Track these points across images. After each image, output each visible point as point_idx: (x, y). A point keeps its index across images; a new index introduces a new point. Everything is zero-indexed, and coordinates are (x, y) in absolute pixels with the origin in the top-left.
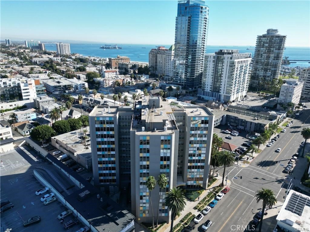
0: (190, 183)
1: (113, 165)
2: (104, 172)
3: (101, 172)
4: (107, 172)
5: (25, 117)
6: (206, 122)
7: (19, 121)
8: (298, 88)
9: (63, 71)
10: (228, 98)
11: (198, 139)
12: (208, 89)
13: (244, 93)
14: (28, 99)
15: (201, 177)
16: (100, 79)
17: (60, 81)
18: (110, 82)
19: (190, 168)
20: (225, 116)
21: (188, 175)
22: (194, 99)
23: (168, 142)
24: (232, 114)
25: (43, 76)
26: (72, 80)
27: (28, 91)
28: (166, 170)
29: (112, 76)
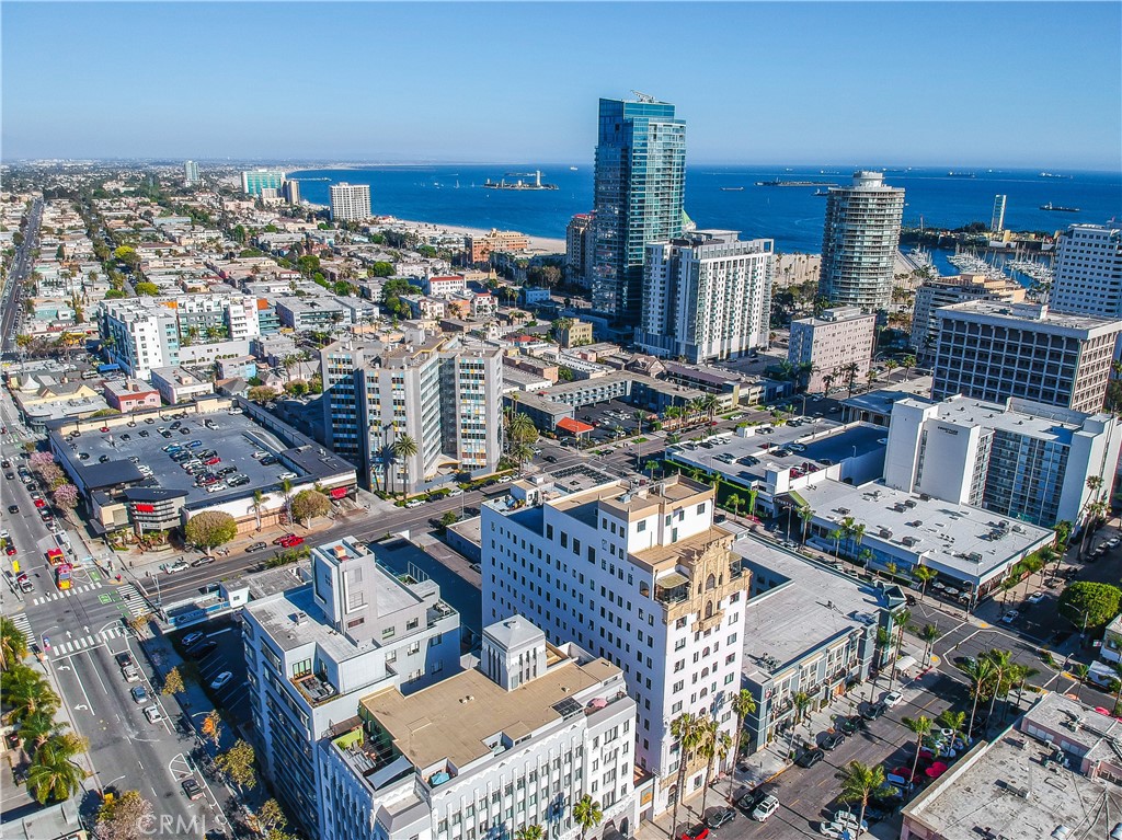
0: (467, 461)
1: (354, 426)
2: (341, 435)
3: (336, 435)
4: (346, 436)
5: (235, 371)
6: (481, 367)
7: (225, 377)
8: (840, 327)
9: (333, 275)
10: (692, 351)
11: (472, 392)
12: (654, 328)
13: (754, 340)
14: (244, 338)
15: (484, 453)
16: (414, 298)
17: (316, 301)
18: (435, 308)
19: (464, 436)
20: (629, 384)
21: (462, 448)
22: (610, 351)
23: (400, 381)
24: (642, 380)
25: (278, 288)
26: (344, 299)
27: (243, 321)
28: (402, 419)
29: (449, 290)
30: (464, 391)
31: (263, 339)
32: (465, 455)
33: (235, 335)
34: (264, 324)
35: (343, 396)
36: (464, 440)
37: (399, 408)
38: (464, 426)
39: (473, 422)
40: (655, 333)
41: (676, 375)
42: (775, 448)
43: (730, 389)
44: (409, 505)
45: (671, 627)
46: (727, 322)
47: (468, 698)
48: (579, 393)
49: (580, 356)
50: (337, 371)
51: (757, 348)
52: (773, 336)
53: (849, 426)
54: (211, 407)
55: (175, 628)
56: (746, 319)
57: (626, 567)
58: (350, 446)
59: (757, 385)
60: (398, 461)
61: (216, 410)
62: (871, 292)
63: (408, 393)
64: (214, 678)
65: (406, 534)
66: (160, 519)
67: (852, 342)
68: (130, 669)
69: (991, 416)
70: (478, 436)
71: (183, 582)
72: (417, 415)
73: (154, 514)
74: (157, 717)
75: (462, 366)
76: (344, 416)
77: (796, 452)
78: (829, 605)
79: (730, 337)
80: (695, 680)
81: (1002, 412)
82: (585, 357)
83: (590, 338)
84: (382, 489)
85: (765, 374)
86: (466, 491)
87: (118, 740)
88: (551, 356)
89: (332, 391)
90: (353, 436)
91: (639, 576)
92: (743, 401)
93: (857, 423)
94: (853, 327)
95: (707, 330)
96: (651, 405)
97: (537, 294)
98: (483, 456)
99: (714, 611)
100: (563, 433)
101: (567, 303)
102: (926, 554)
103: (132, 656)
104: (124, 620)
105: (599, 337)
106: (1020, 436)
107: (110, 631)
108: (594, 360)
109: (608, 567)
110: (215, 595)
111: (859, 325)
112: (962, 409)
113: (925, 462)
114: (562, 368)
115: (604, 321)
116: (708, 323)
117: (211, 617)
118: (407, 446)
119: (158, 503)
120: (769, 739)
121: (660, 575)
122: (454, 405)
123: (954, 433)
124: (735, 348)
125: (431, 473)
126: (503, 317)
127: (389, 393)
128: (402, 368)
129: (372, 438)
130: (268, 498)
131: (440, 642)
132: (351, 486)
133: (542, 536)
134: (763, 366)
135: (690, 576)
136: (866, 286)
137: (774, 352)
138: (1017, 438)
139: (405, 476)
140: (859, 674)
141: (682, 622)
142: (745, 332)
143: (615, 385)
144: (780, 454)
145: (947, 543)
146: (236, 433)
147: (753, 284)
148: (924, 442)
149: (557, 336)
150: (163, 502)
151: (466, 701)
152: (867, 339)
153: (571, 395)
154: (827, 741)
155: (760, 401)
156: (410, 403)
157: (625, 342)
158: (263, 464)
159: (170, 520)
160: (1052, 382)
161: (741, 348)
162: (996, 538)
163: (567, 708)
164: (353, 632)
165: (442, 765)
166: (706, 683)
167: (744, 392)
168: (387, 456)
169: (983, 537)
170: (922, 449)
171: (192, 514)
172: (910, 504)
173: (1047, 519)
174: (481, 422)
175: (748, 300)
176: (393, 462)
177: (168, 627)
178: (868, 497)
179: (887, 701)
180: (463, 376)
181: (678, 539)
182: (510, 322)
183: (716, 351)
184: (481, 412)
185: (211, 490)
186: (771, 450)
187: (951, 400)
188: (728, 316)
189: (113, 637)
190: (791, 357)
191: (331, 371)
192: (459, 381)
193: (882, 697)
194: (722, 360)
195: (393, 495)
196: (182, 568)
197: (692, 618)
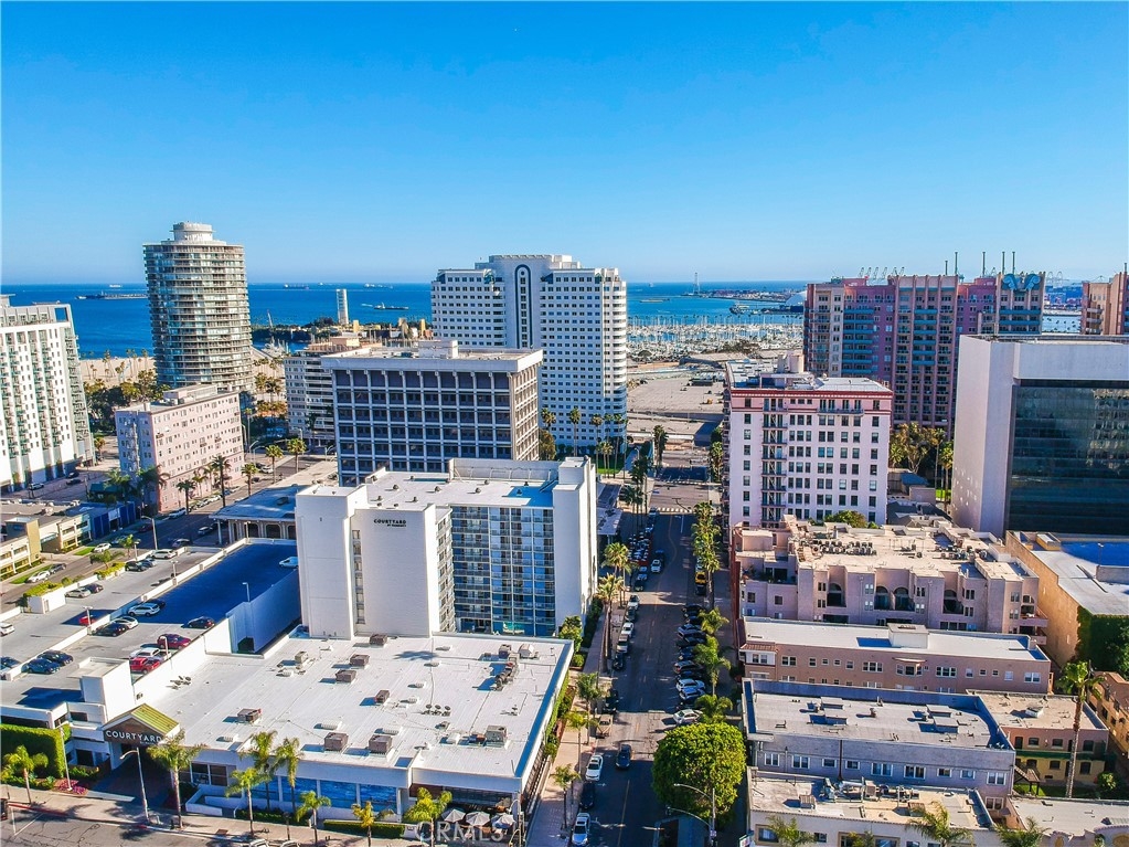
8: (192, 413)
13: (69, 451)
42: (105, 621)
43: (23, 529)
51: (76, 462)
52: (99, 444)
53: (229, 549)
59: (73, 515)
62: (228, 373)
67: (214, 432)
69: (436, 489)
77: (142, 619)
79: (25, 451)
81: (446, 481)
85: (87, 496)
92: (50, 546)
94: (210, 410)
102: (419, 762)
106: (485, 510)
111: (219, 407)
112: (395, 488)
113: (365, 583)
123: (399, 523)
134: (86, 484)
136: (219, 365)
137: (106, 466)
138: (482, 512)
142: (50, 440)
144: (113, 631)
145: (440, 719)
147: (48, 369)
148: (357, 550)
152: (235, 426)
155: (84, 540)
161: (48, 464)
162: (505, 682)
167: (47, 531)
169: (486, 686)
170: (356, 562)
172: (358, 662)
173: (543, 626)
175: (44, 394)
178: (286, 670)
186: (96, 625)
187: (374, 479)
190: (125, 466)
194: (17, 488)
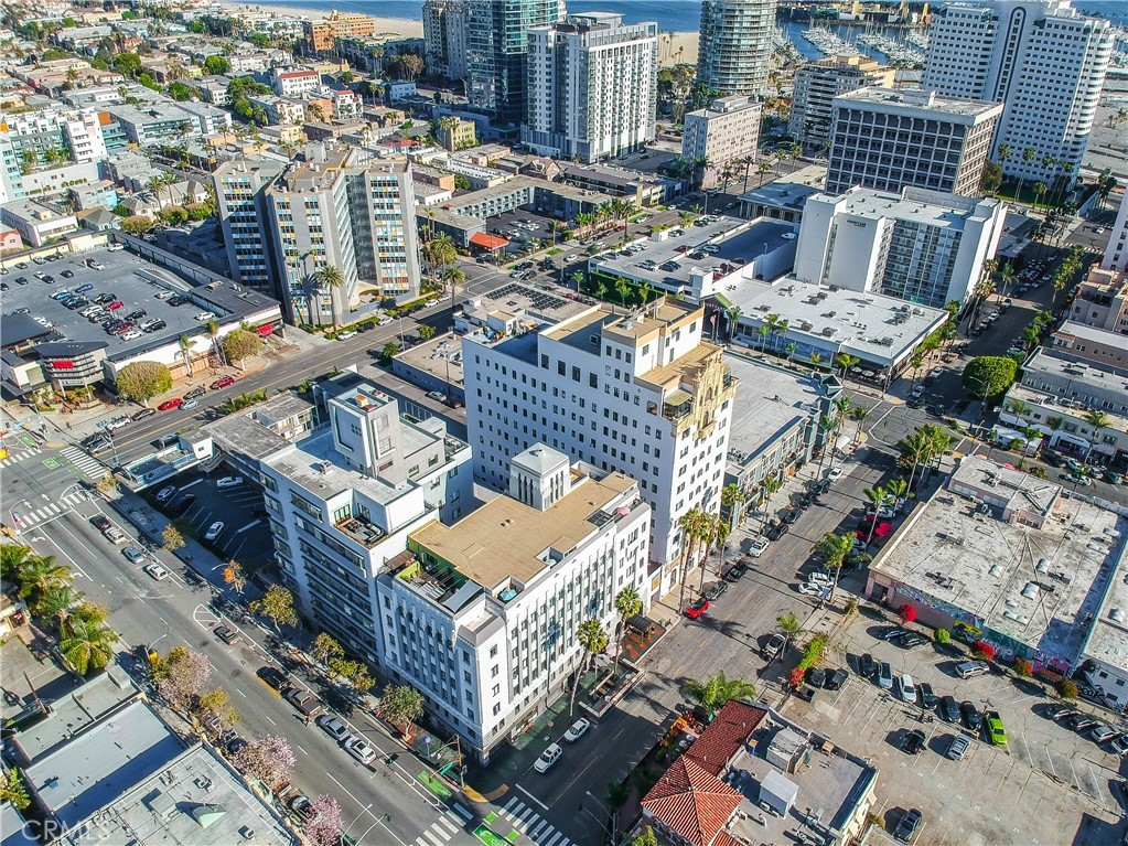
0: (388, 287)
1: (261, 257)
2: (248, 267)
3: (242, 268)
4: (253, 267)
5: (94, 199)
6: (394, 184)
7: (84, 208)
8: (732, 119)
9: (160, 75)
10: (585, 148)
11: (387, 212)
12: (542, 123)
13: (642, 135)
14: (90, 160)
15: (404, 275)
16: (267, 99)
17: (155, 109)
18: (294, 110)
19: (383, 260)
20: (532, 190)
21: (382, 273)
22: (500, 153)
23: (314, 205)
24: (544, 185)
25: (105, 95)
26: (186, 104)
27: (85, 140)
28: (321, 246)
29: (303, 88)
30: (378, 211)
31: (113, 160)
32: (386, 280)
33: (79, 157)
34: (109, 141)
35: (245, 225)
36: (383, 265)
37: (316, 235)
38: (382, 250)
39: (391, 244)
40: (544, 131)
41: (573, 177)
42: (691, 251)
43: (633, 190)
44: (341, 337)
45: (679, 438)
46: (617, 116)
47: (508, 521)
48: (484, 204)
49: (470, 161)
50: (234, 197)
51: (644, 143)
52: (659, 128)
53: (754, 222)
54: (85, 244)
55: (146, 486)
56: (634, 112)
57: (632, 389)
58: (259, 278)
59: (656, 184)
60: (320, 291)
61: (93, 246)
62: (749, 77)
63: (323, 218)
64: (206, 529)
65: (353, 368)
66: (82, 374)
67: (741, 133)
68: (114, 532)
69: (890, 206)
70: (396, 260)
71: (131, 437)
72: (335, 242)
73: (74, 369)
74: (162, 574)
75: (374, 184)
76: (249, 246)
77: (712, 254)
78: (776, 399)
79: (620, 132)
80: (693, 479)
81: (898, 201)
82: (475, 162)
83: (473, 138)
84: (306, 322)
85: (659, 171)
86: (395, 318)
87: (128, 602)
88: (442, 163)
89: (232, 219)
90: (262, 267)
91: (646, 396)
92: (646, 202)
93: (759, 219)
94: (742, 117)
95: (598, 125)
96: (558, 213)
97: (401, 89)
98: (405, 280)
99: (710, 419)
100: (477, 250)
101: (438, 98)
102: (845, 343)
103: (108, 518)
104: (81, 483)
105: (483, 138)
106: (918, 224)
107: (72, 496)
108: (485, 164)
109: (612, 391)
110: (175, 448)
111: (748, 115)
112: (863, 200)
113: (834, 255)
114: (458, 176)
115: (485, 119)
116: (598, 118)
117: (180, 470)
118: (332, 276)
119: (77, 358)
120: (740, 521)
121: (668, 394)
122: (368, 228)
123: (862, 225)
124: (625, 143)
125: (354, 302)
126: (373, 118)
127: (303, 220)
128: (312, 190)
129: (289, 269)
130: (195, 342)
131: (456, 474)
132: (276, 322)
133: (536, 365)
134: (656, 162)
135: (694, 392)
136: (744, 71)
137: (661, 146)
138: (915, 226)
139: (332, 307)
140: (805, 457)
141: (687, 432)
142: (634, 125)
143: (518, 193)
144: (698, 256)
145: (861, 330)
146: (126, 272)
147: (640, 73)
148: (833, 236)
149: (437, 137)
150: (82, 356)
151: (507, 524)
152: (754, 129)
153: (477, 207)
154: (788, 517)
155: (661, 201)
156: (327, 229)
157: (511, 140)
158: (172, 304)
159: (93, 374)
160: (937, 168)
161: (630, 143)
162: (900, 322)
163: (599, 519)
164: (385, 474)
165: (506, 583)
166: (699, 482)
167: (646, 193)
168: (309, 287)
169: (889, 322)
170: (832, 243)
171: (119, 366)
172: (822, 296)
173: (938, 301)
174: (400, 244)
175: (635, 91)
176: (316, 293)
177: (139, 485)
178: (783, 292)
179: (831, 477)
180: (376, 195)
181: (675, 359)
182: (382, 123)
183: (607, 148)
184: (399, 234)
185: (127, 338)
186: (689, 253)
187: (851, 192)
188: (617, 110)
189: (78, 502)
190: (686, 153)
191: (228, 197)
192: (371, 201)
193: (826, 473)
194: (613, 158)
195: (321, 327)
196: (123, 423)
197: (694, 429)
